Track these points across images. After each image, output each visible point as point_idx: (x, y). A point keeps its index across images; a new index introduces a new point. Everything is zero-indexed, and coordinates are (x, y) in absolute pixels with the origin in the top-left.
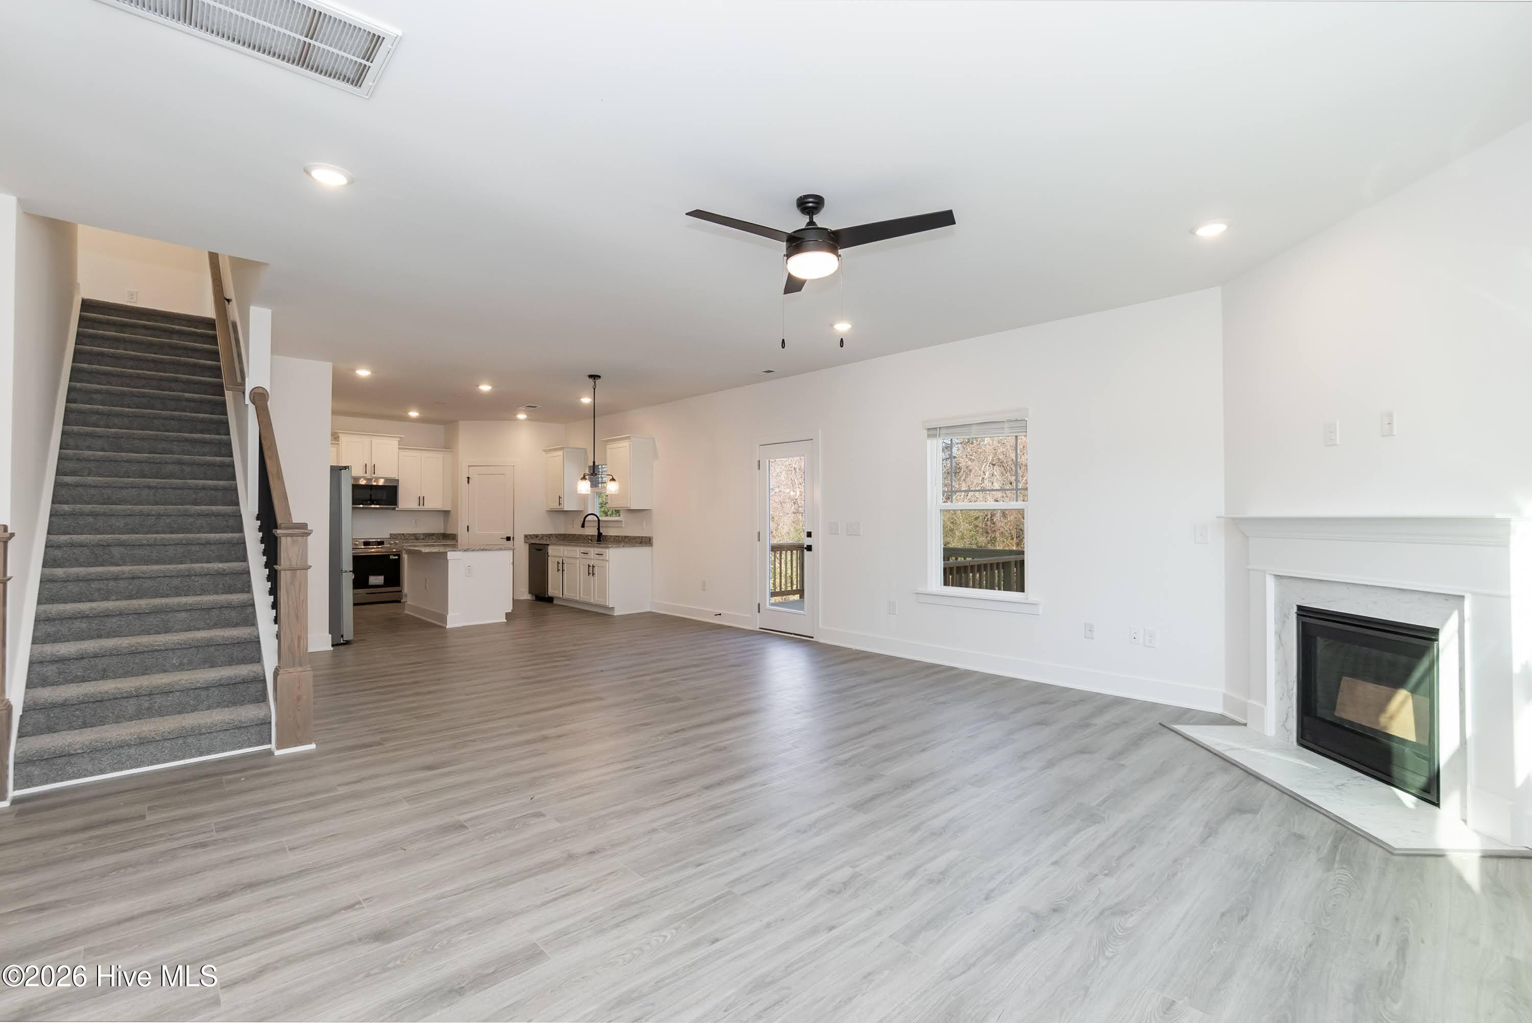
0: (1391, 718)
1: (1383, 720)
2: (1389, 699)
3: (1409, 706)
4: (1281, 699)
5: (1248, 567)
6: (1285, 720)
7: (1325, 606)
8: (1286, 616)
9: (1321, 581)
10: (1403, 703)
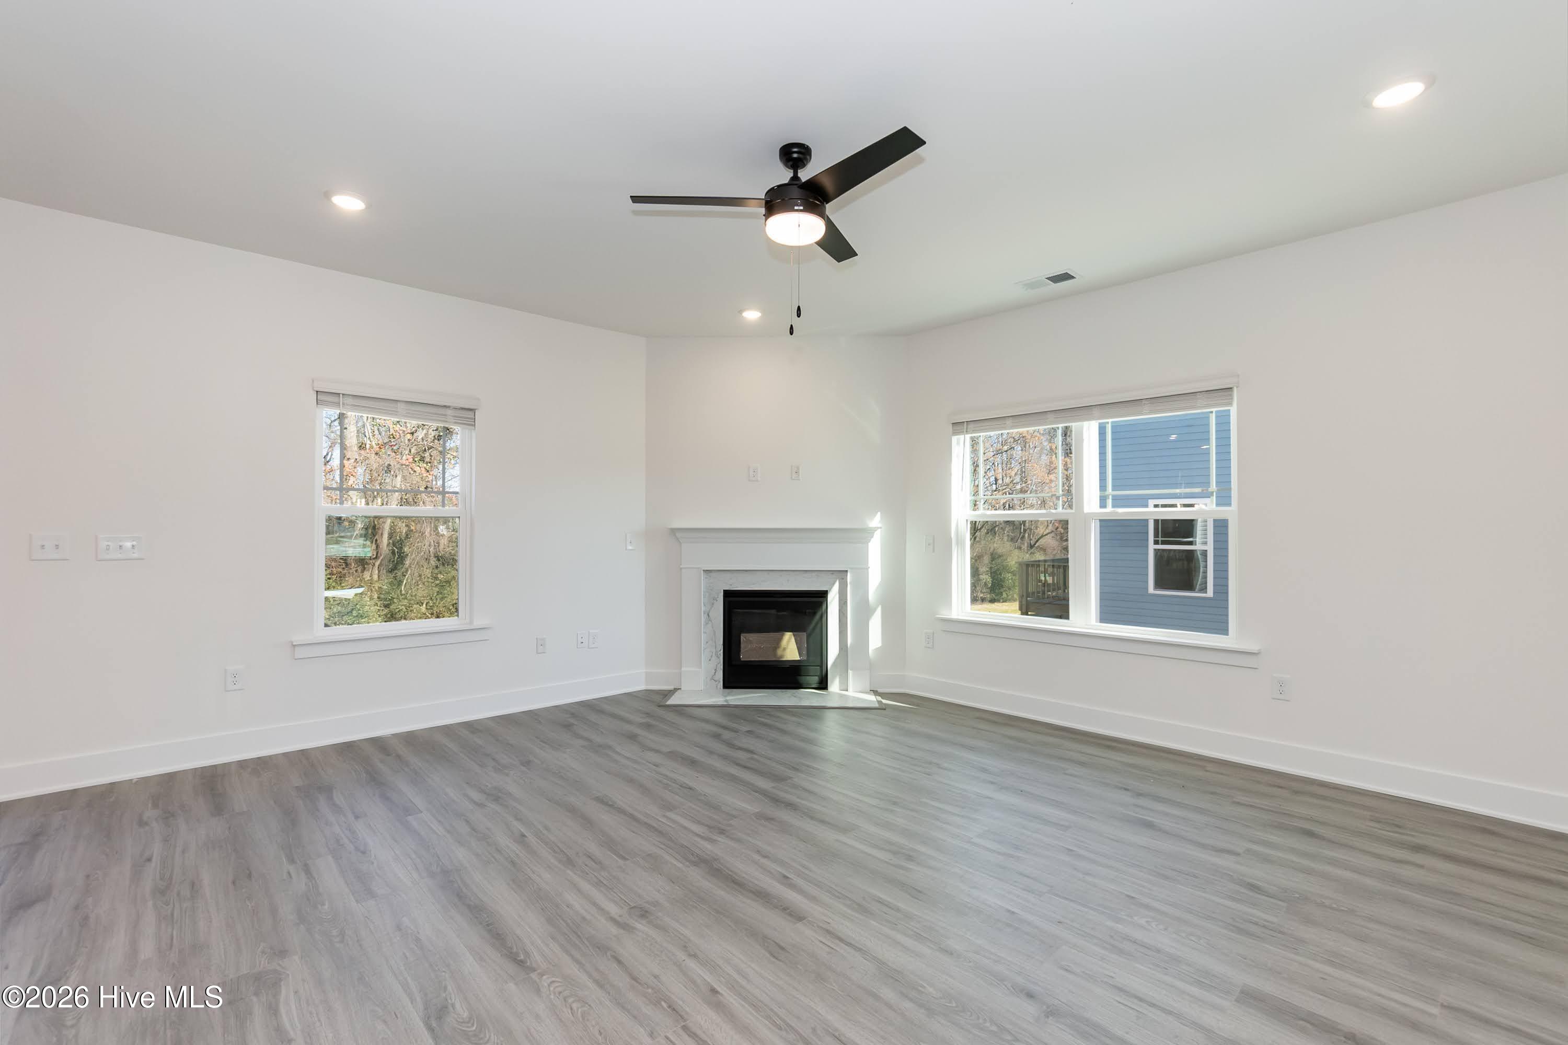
0: (784, 649)
1: (779, 652)
2: (780, 639)
3: (793, 639)
4: (710, 660)
5: (681, 566)
6: (713, 674)
7: (752, 588)
8: (715, 599)
9: (746, 571)
10: (790, 639)
